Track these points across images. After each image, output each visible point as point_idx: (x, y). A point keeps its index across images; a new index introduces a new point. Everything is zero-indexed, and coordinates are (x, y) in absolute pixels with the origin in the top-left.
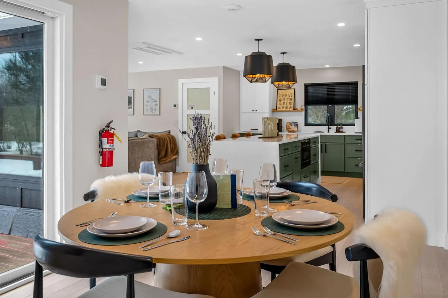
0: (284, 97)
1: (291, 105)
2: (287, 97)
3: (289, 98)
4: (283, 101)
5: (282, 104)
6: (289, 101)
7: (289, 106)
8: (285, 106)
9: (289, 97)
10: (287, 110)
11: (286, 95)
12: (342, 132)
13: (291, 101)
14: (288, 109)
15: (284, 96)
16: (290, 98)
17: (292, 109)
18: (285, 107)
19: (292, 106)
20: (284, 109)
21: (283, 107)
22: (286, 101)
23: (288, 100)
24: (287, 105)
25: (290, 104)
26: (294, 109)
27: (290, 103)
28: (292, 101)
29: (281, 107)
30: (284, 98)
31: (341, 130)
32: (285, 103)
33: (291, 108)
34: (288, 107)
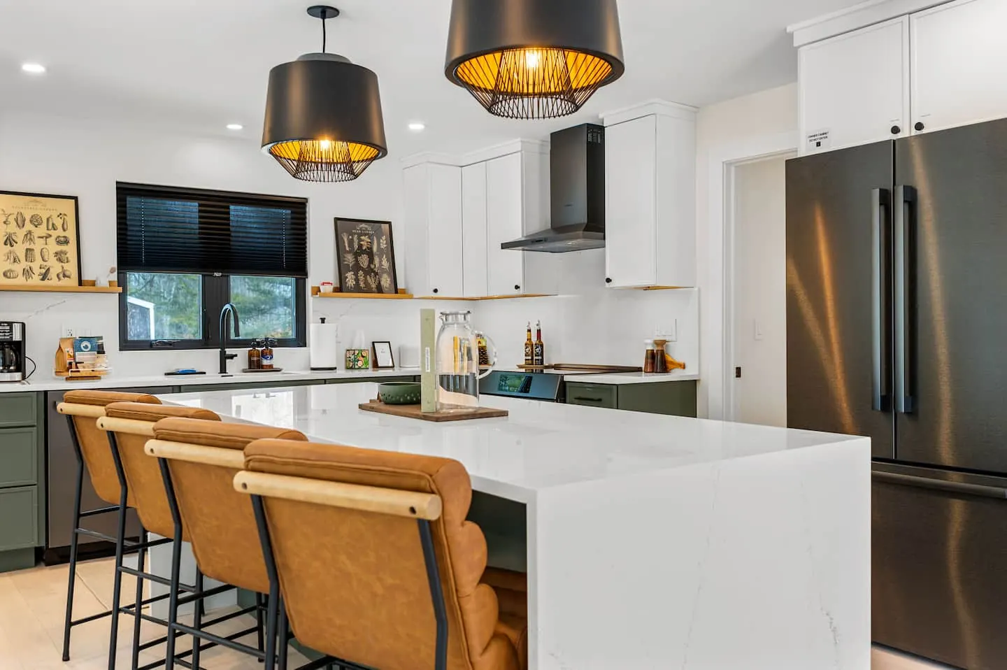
0: (29, 226)
1: (66, 266)
2: (42, 230)
3: (54, 234)
4: (27, 245)
5: (22, 256)
6: (53, 247)
7: (56, 268)
8: (36, 266)
9: (54, 228)
10: (46, 282)
11: (36, 221)
12: (270, 369)
13: (63, 248)
14: (53, 281)
15: (27, 221)
16: (60, 232)
17: (74, 281)
18: (37, 270)
19: (72, 268)
20: (35, 280)
21: (28, 273)
22: (38, 245)
23: (52, 241)
24: (48, 264)
25: (60, 260)
26: (81, 283)
27: (60, 257)
28: (71, 249)
29: (18, 268)
30: (30, 232)
31: (265, 362)
32: (37, 254)
33: (65, 276)
34: (53, 274)
